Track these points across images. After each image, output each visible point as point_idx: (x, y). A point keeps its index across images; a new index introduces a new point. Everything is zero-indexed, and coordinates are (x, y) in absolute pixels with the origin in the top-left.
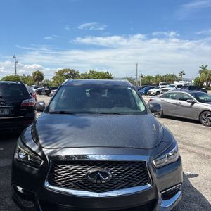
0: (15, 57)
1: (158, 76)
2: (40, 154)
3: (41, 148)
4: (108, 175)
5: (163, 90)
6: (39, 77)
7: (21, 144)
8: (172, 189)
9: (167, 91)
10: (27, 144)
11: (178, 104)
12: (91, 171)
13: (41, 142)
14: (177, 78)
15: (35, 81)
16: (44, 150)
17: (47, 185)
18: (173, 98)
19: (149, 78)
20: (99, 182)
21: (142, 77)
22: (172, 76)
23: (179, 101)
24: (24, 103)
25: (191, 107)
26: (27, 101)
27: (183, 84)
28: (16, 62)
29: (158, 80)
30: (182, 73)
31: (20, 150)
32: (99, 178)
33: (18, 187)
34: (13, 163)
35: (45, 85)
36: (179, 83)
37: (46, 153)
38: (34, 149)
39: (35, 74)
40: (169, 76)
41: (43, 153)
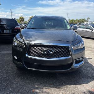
0: (11, 10)
1: (77, 20)
2: (23, 43)
3: (24, 40)
6: (22, 19)
7: (15, 39)
10: (18, 39)
11: (85, 31)
12: (45, 50)
13: (24, 38)
14: (86, 21)
15: (21, 21)
16: (25, 41)
17: (27, 55)
18: (83, 28)
19: (73, 20)
21: (69, 20)
22: (84, 19)
23: (86, 29)
24: (16, 28)
25: (91, 32)
26: (17, 27)
28: (12, 12)
30: (88, 19)
31: (15, 42)
33: (15, 57)
34: (12, 47)
35: (25, 23)
36: (87, 23)
37: (26, 42)
38: (21, 41)
39: (20, 18)
40: (82, 19)
41: (25, 43)
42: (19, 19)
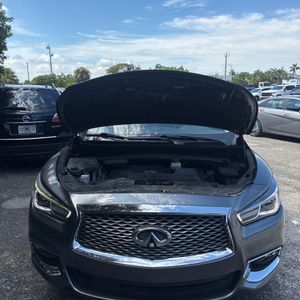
0: (48, 48)
1: (258, 73)
4: (165, 236)
5: (263, 94)
6: (83, 76)
8: (266, 255)
9: (270, 94)
14: (286, 74)
17: (77, 246)
19: (243, 75)
20: (152, 245)
21: (233, 73)
22: (280, 71)
23: (287, 112)
27: (295, 84)
28: (51, 56)
29: (258, 78)
30: (295, 68)
32: (152, 240)
36: (290, 83)
40: (275, 71)
42: (73, 74)
